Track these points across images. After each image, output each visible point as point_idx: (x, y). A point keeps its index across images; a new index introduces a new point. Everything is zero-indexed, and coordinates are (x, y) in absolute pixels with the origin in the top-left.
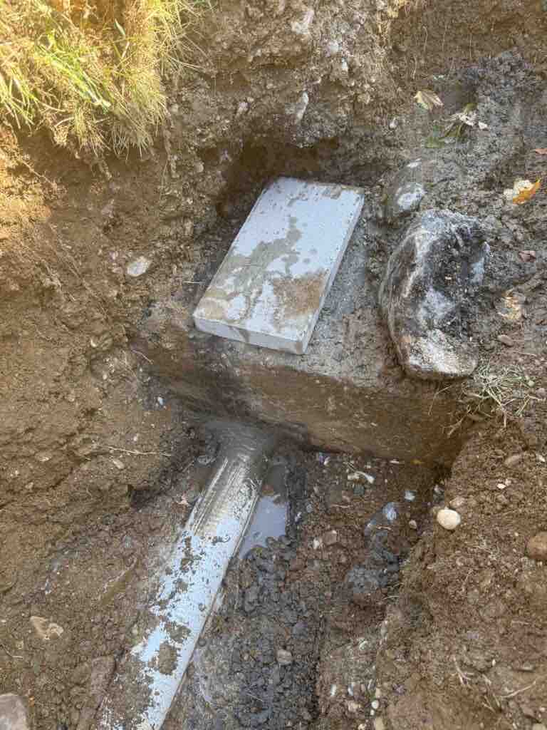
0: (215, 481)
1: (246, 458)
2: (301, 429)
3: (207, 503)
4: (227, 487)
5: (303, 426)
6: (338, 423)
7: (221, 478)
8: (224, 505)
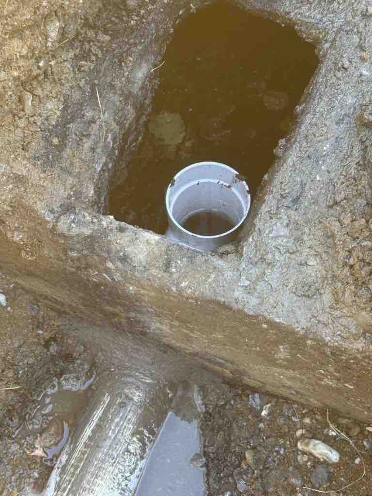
0: (88, 431)
1: (137, 396)
2: (229, 365)
3: (76, 468)
4: (108, 443)
5: (232, 363)
6: (291, 373)
7: (99, 427)
8: (101, 473)
